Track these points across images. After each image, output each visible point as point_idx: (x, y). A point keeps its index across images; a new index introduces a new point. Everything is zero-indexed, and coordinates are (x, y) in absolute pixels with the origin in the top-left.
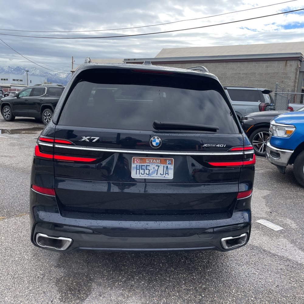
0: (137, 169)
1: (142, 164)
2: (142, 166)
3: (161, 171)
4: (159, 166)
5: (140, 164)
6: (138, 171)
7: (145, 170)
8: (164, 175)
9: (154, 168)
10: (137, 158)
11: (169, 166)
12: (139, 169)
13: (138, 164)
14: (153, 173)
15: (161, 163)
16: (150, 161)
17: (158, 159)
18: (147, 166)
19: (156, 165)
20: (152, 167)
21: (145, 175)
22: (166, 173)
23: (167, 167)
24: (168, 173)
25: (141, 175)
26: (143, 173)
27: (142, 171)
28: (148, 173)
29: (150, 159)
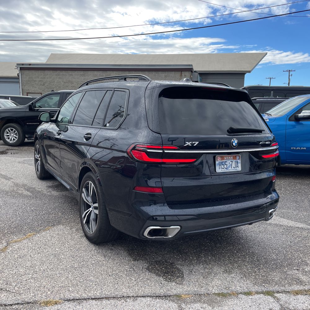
0: (219, 165)
1: (222, 161)
2: (222, 162)
3: (234, 165)
4: (232, 161)
5: (221, 161)
6: (220, 166)
7: (225, 166)
8: (236, 168)
9: (229, 163)
10: (219, 157)
11: (238, 161)
12: (221, 165)
13: (220, 161)
14: (229, 166)
15: (233, 159)
16: (227, 158)
17: (232, 156)
18: (225, 162)
19: (230, 161)
20: (229, 162)
21: (225, 169)
22: (237, 167)
23: (237, 161)
24: (238, 166)
25: (222, 169)
26: (223, 168)
27: (222, 166)
28: (226, 168)
29: (227, 156)
